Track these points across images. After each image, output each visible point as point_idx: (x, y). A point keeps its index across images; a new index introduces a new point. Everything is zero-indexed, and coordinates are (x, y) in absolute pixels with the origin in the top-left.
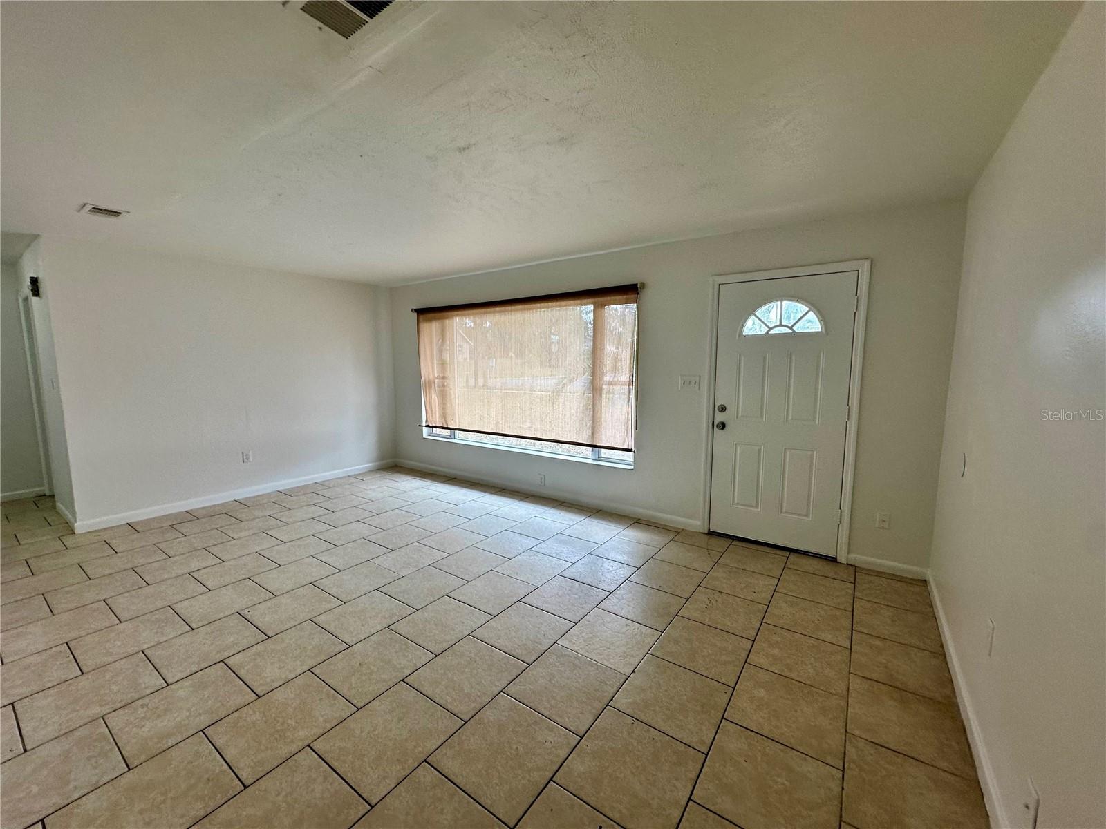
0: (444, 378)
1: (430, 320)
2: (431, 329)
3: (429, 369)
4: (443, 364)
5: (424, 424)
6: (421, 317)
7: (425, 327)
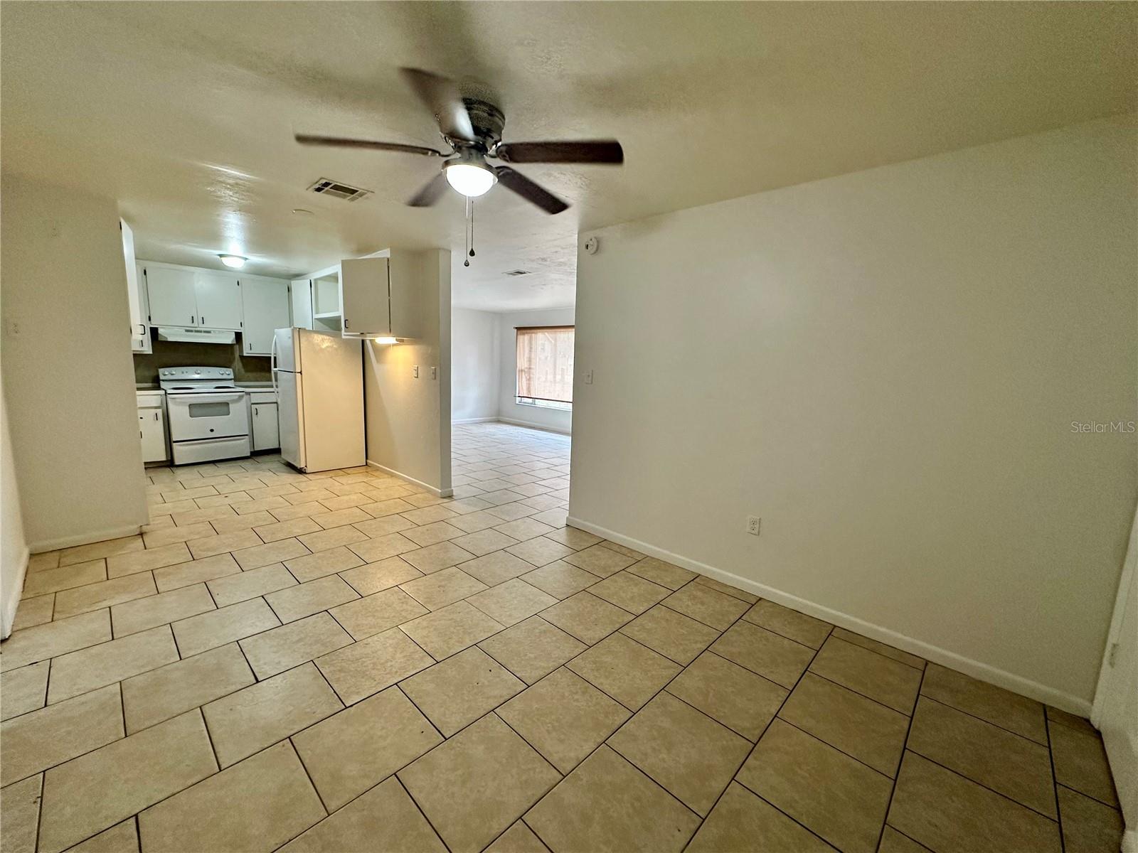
0: (530, 368)
1: (524, 334)
2: (524, 339)
3: (522, 363)
4: (530, 360)
5: (517, 395)
6: (519, 332)
7: (521, 337)
